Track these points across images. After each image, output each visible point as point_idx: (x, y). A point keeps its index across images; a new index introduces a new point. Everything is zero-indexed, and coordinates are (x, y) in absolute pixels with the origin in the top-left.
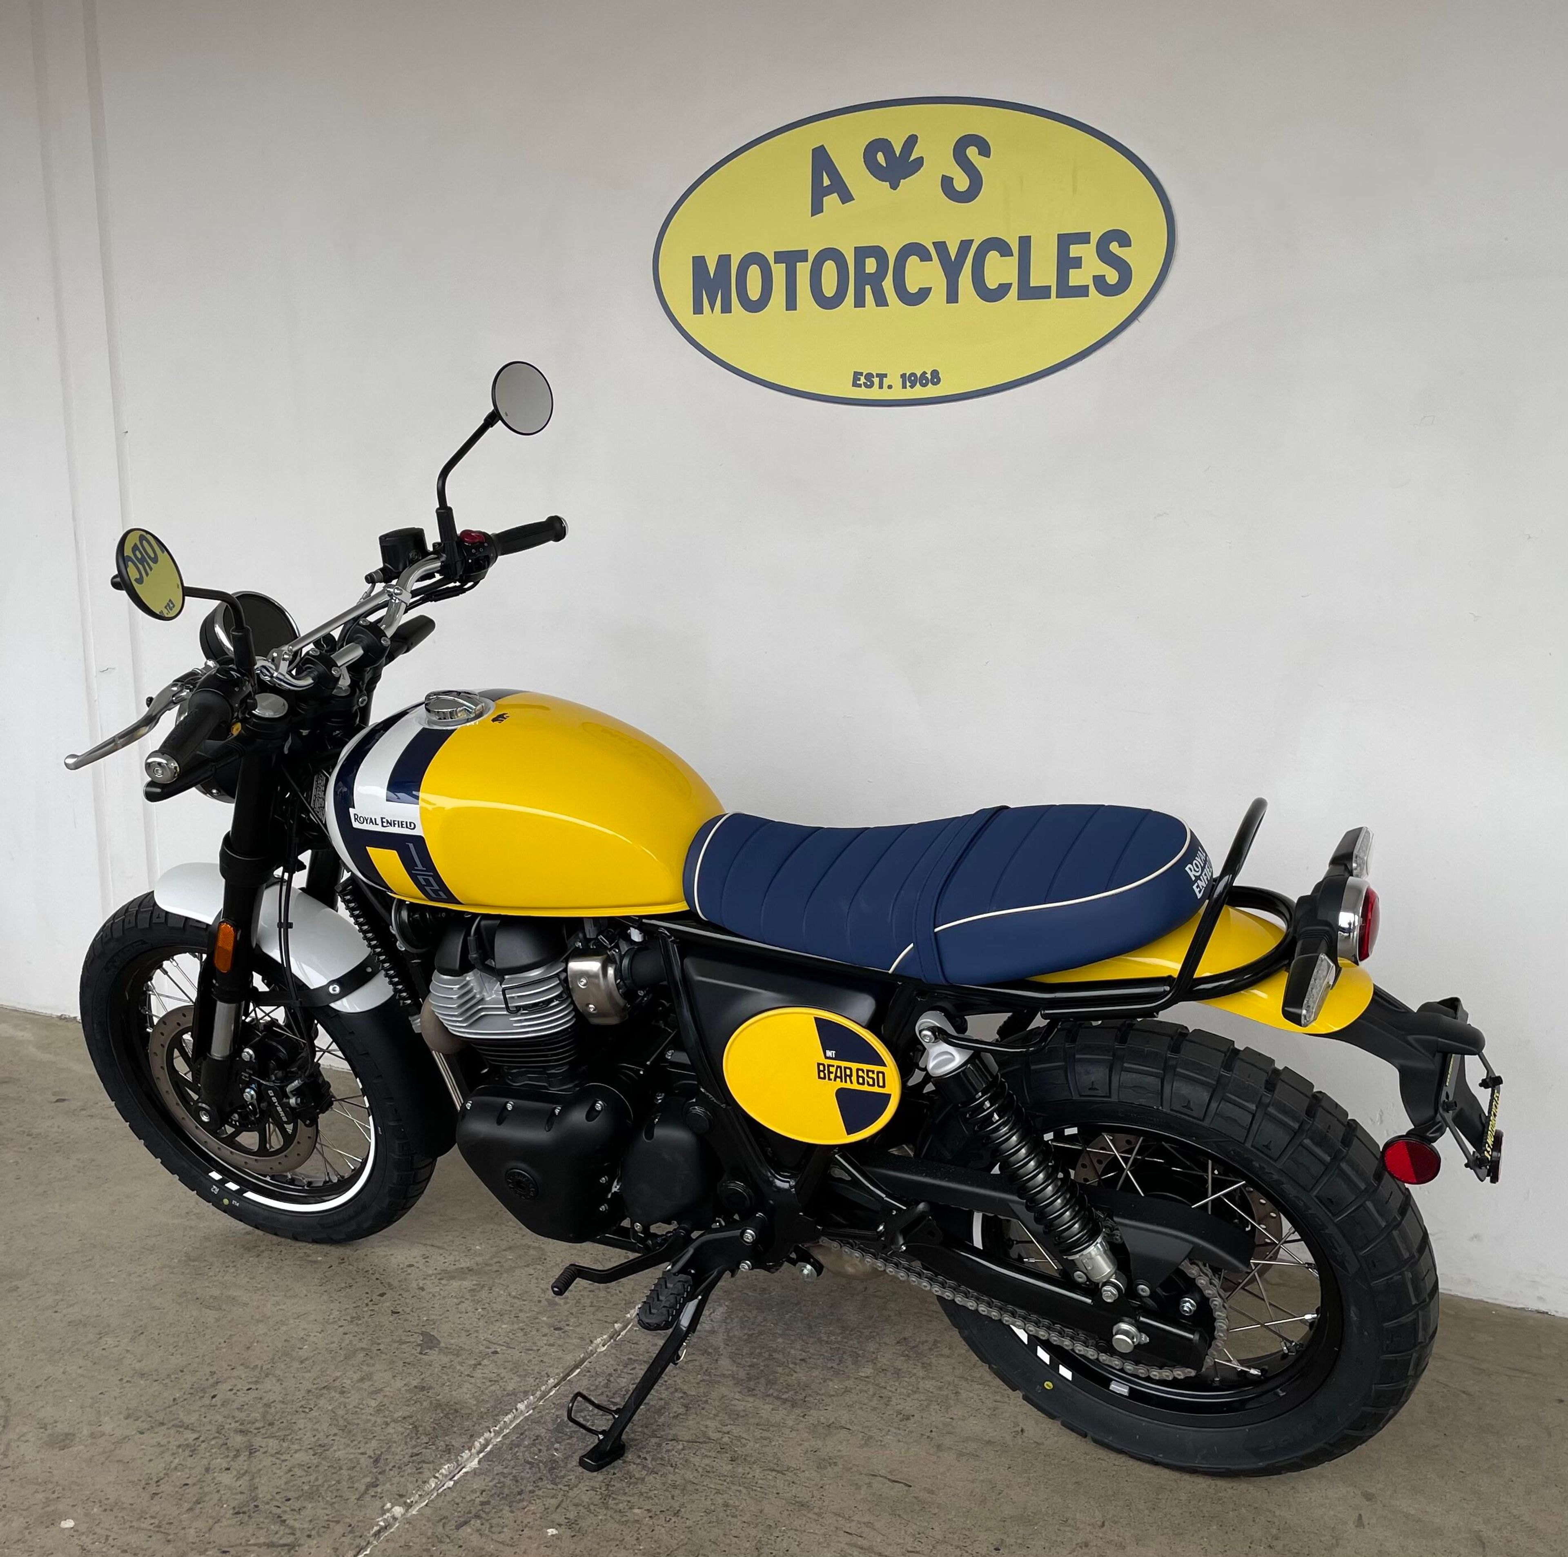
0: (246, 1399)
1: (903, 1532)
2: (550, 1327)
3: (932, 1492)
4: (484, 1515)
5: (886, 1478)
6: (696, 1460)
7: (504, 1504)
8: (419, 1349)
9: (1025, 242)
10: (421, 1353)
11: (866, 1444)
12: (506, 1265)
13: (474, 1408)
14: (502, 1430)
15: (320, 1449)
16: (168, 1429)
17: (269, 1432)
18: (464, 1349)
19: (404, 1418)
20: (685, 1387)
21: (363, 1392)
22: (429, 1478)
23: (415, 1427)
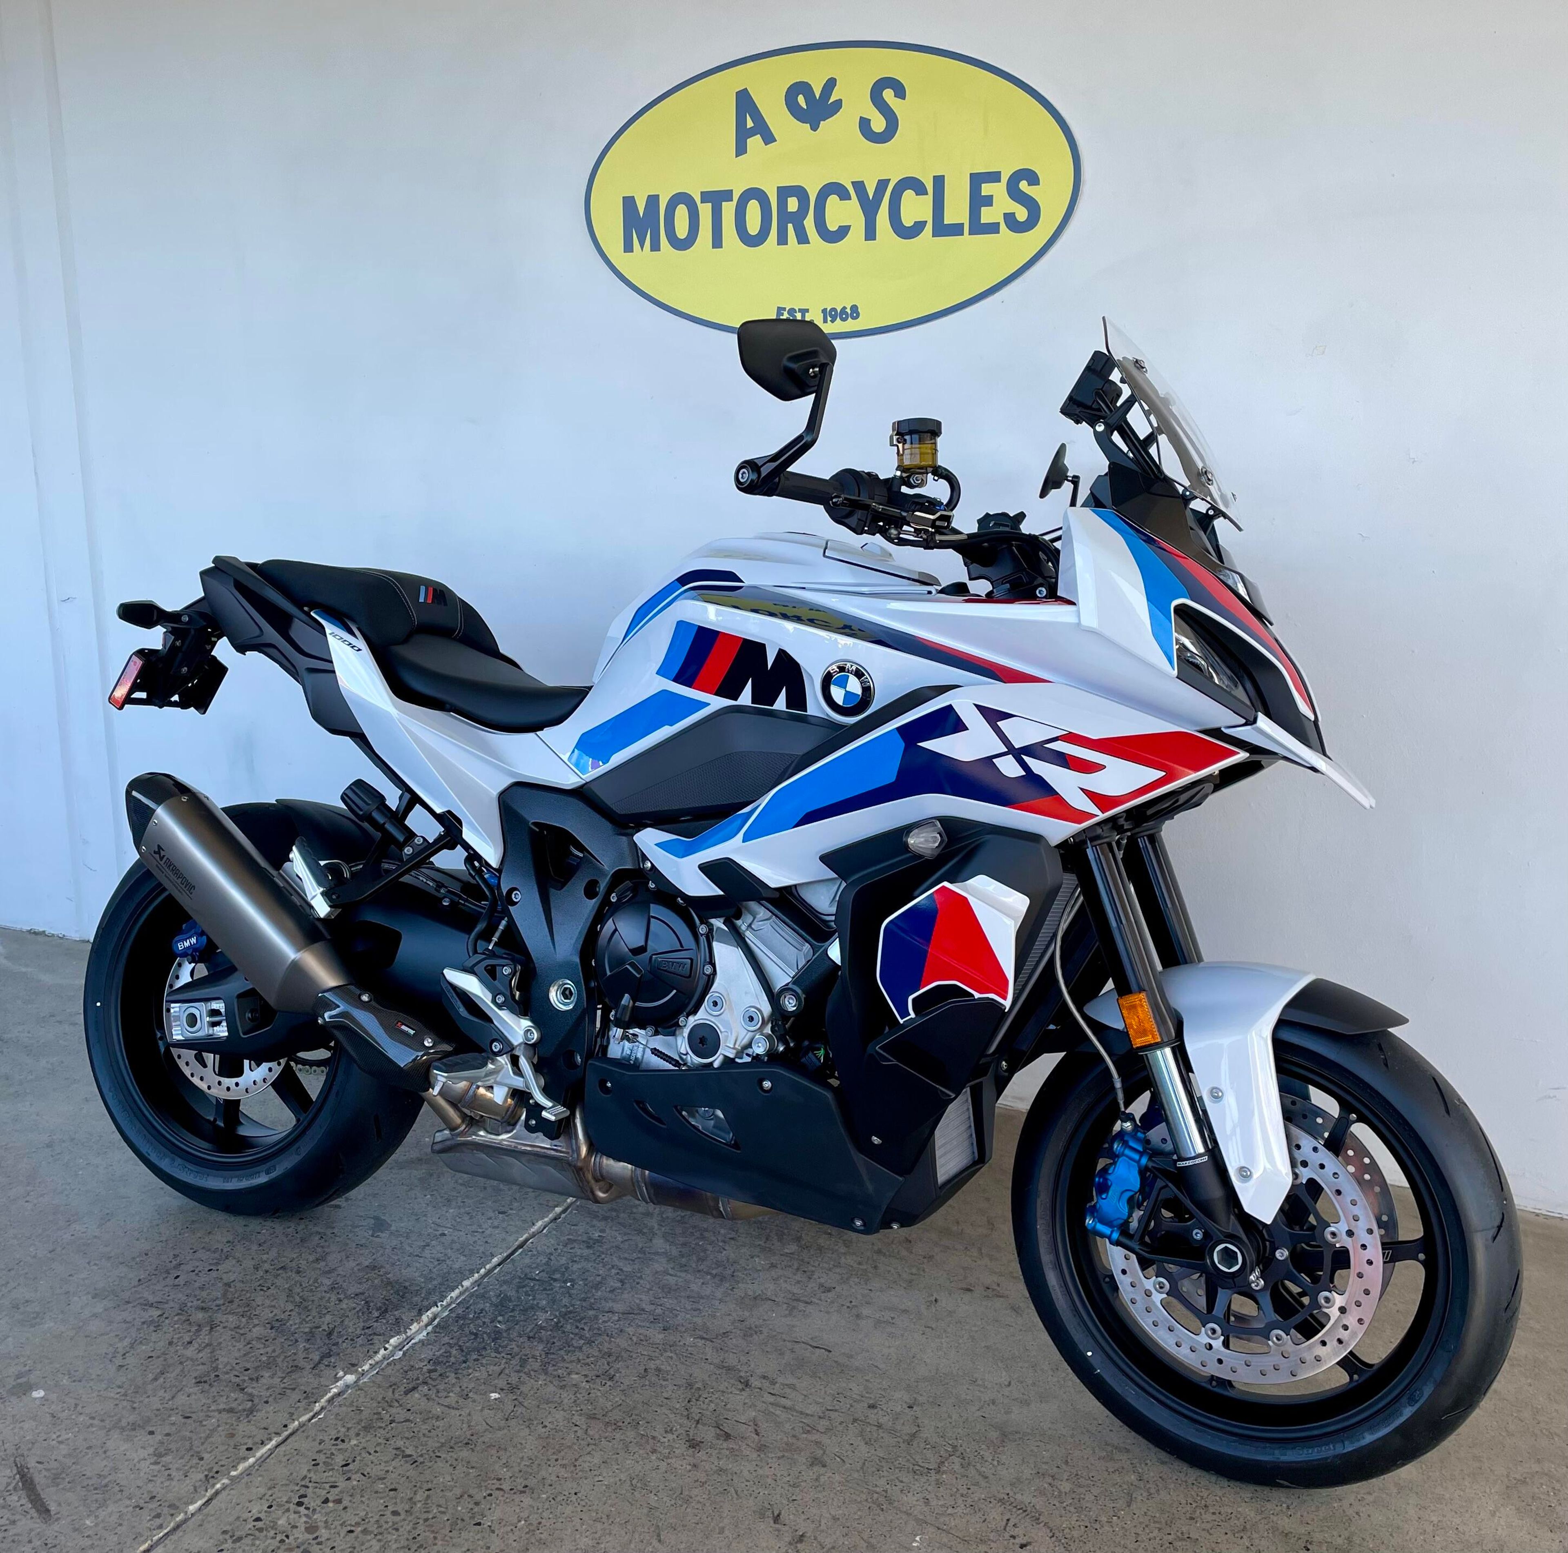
0: (207, 1279)
1: (823, 1391)
2: (494, 1211)
3: (851, 1357)
4: (432, 1382)
5: (808, 1344)
6: (630, 1330)
7: (450, 1371)
8: (370, 1233)
9: (939, 181)
10: (372, 1236)
11: (790, 1314)
13: (423, 1285)
14: (449, 1305)
15: (277, 1325)
16: (134, 1307)
17: (229, 1309)
18: (412, 1232)
19: (357, 1295)
20: (621, 1264)
21: (318, 1272)
22: (379, 1349)
23: (367, 1302)
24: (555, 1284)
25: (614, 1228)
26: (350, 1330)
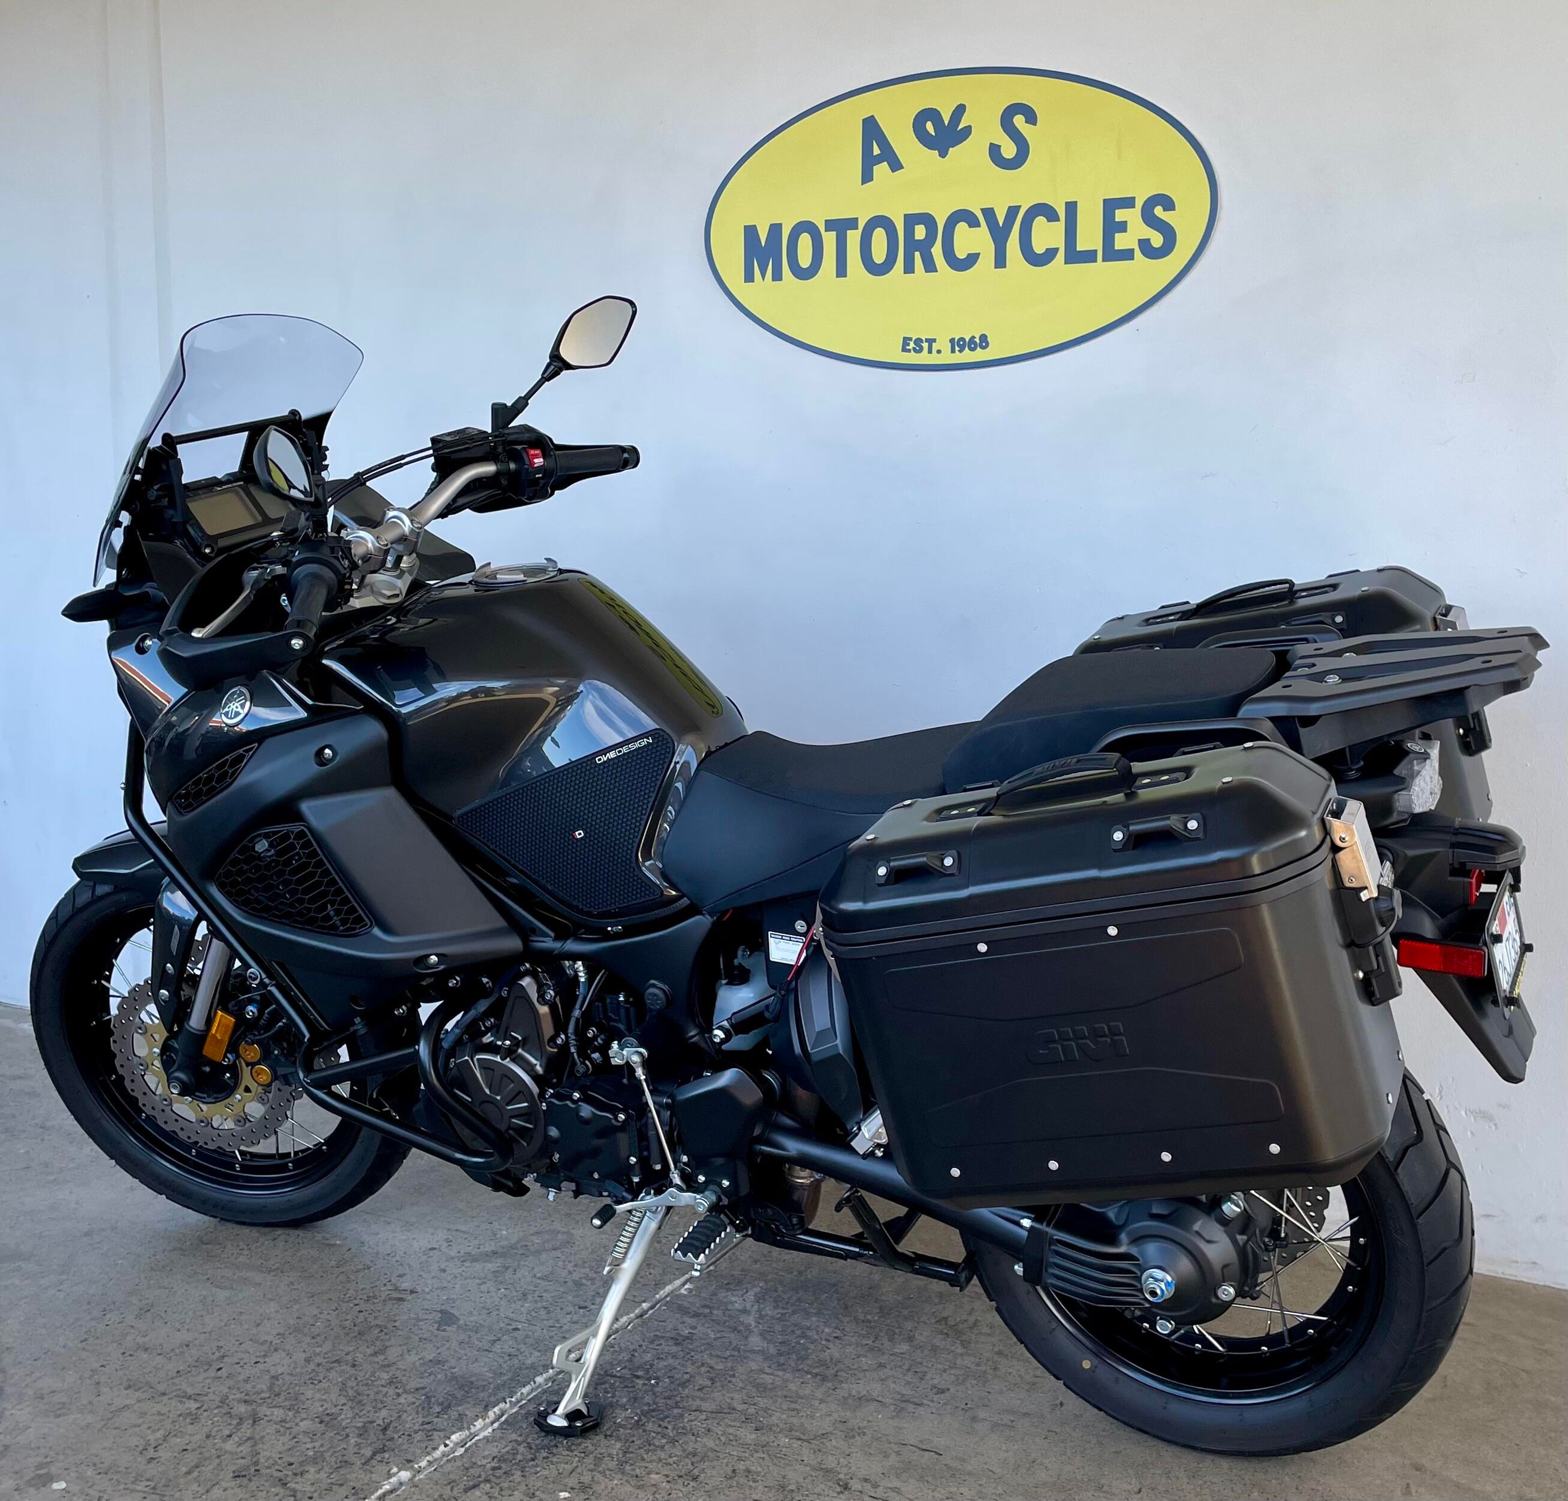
0: (253, 1372)
2: (574, 1306)
3: (964, 1460)
4: (493, 1479)
5: (916, 1447)
6: (719, 1430)
7: (515, 1469)
8: (436, 1326)
9: (1071, 208)
10: (438, 1330)
11: (898, 1416)
12: (532, 1249)
13: (491, 1380)
14: (518, 1401)
15: (327, 1420)
16: (171, 1399)
17: (274, 1403)
18: (482, 1326)
19: (417, 1389)
20: (712, 1362)
21: (375, 1366)
22: (439, 1445)
23: (428, 1397)
24: (637, 1381)
25: (706, 1325)
26: (407, 1426)
